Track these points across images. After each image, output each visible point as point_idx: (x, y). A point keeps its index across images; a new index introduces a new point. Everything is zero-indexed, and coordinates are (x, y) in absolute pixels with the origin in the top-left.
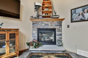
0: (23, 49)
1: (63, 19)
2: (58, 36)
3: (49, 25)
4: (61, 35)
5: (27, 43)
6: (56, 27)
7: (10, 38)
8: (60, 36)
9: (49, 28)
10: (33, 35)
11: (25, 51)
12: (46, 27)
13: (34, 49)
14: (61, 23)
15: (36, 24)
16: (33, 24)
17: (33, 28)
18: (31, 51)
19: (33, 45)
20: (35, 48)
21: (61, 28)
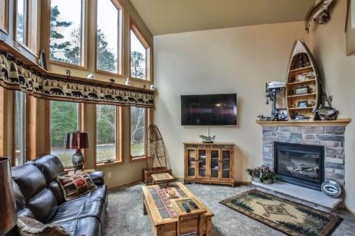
0: (244, 180)
1: (347, 122)
2: (331, 170)
3: (303, 135)
4: (341, 166)
5: (249, 170)
6: (323, 143)
7: (223, 157)
8: (338, 171)
9: (302, 143)
10: (264, 156)
11: (246, 184)
12: (293, 141)
13: (260, 184)
14: (342, 133)
15: (271, 133)
16: (264, 131)
17: (264, 139)
18: (256, 186)
19: (258, 176)
20: (262, 181)
21: (342, 145)
